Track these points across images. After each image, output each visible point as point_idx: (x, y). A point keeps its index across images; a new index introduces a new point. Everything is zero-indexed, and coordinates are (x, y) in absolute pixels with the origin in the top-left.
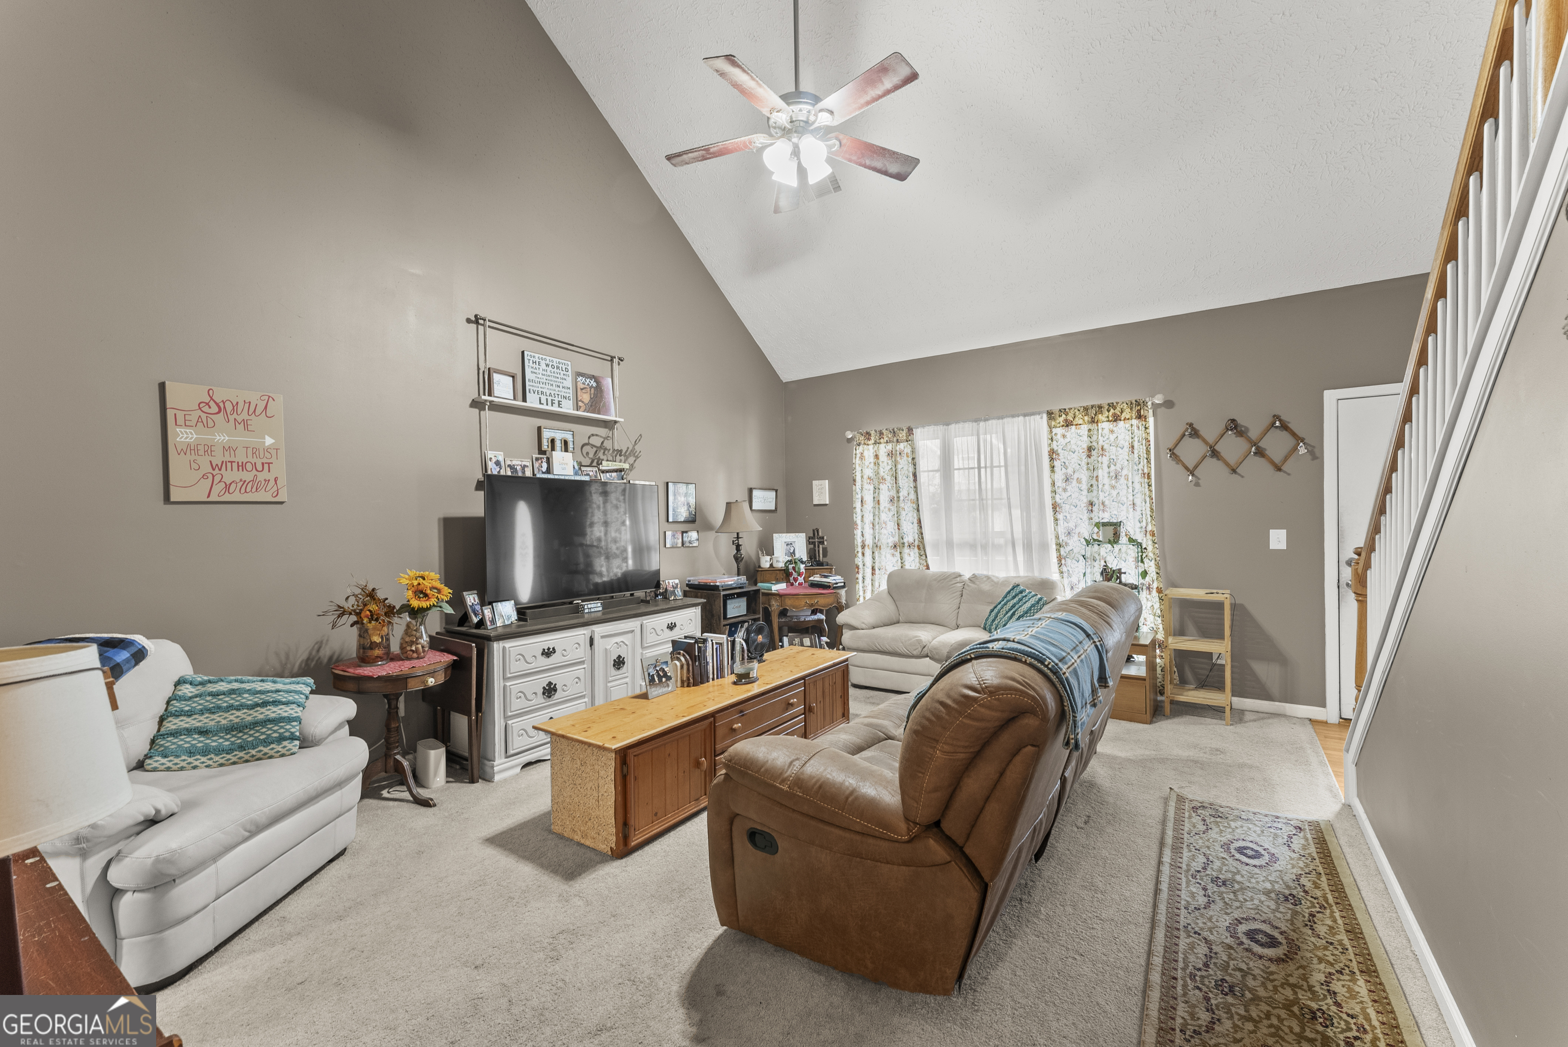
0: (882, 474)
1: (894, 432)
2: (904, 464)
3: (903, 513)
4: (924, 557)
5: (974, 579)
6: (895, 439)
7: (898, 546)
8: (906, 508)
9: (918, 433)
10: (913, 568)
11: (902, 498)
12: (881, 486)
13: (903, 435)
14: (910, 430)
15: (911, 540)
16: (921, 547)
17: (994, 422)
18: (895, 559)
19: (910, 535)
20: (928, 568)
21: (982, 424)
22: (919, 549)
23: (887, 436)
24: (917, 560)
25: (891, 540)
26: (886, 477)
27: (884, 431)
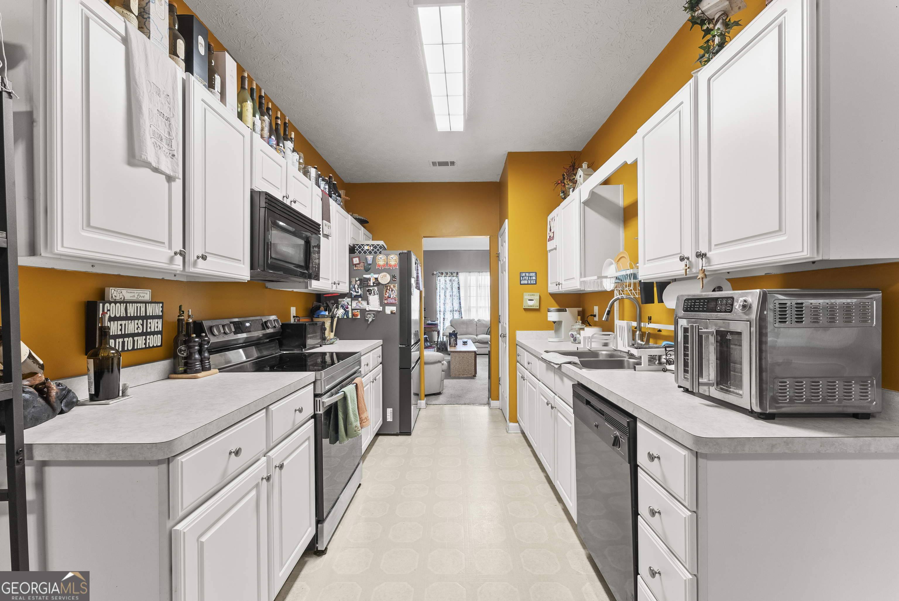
0: (447, 287)
1: (452, 273)
2: (455, 285)
3: (454, 300)
4: (461, 315)
5: (479, 321)
6: (452, 276)
7: (452, 311)
8: (455, 298)
9: (460, 274)
10: (457, 318)
11: (454, 295)
12: (447, 291)
13: (455, 274)
14: (457, 273)
15: (457, 309)
16: (460, 311)
17: (484, 273)
18: (451, 315)
19: (456, 307)
20: (462, 318)
21: (481, 273)
22: (459, 311)
23: (449, 274)
24: (458, 315)
25: (450, 309)
26: (448, 288)
27: (448, 273)
